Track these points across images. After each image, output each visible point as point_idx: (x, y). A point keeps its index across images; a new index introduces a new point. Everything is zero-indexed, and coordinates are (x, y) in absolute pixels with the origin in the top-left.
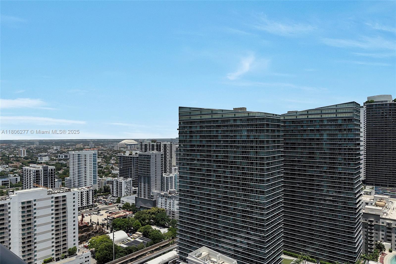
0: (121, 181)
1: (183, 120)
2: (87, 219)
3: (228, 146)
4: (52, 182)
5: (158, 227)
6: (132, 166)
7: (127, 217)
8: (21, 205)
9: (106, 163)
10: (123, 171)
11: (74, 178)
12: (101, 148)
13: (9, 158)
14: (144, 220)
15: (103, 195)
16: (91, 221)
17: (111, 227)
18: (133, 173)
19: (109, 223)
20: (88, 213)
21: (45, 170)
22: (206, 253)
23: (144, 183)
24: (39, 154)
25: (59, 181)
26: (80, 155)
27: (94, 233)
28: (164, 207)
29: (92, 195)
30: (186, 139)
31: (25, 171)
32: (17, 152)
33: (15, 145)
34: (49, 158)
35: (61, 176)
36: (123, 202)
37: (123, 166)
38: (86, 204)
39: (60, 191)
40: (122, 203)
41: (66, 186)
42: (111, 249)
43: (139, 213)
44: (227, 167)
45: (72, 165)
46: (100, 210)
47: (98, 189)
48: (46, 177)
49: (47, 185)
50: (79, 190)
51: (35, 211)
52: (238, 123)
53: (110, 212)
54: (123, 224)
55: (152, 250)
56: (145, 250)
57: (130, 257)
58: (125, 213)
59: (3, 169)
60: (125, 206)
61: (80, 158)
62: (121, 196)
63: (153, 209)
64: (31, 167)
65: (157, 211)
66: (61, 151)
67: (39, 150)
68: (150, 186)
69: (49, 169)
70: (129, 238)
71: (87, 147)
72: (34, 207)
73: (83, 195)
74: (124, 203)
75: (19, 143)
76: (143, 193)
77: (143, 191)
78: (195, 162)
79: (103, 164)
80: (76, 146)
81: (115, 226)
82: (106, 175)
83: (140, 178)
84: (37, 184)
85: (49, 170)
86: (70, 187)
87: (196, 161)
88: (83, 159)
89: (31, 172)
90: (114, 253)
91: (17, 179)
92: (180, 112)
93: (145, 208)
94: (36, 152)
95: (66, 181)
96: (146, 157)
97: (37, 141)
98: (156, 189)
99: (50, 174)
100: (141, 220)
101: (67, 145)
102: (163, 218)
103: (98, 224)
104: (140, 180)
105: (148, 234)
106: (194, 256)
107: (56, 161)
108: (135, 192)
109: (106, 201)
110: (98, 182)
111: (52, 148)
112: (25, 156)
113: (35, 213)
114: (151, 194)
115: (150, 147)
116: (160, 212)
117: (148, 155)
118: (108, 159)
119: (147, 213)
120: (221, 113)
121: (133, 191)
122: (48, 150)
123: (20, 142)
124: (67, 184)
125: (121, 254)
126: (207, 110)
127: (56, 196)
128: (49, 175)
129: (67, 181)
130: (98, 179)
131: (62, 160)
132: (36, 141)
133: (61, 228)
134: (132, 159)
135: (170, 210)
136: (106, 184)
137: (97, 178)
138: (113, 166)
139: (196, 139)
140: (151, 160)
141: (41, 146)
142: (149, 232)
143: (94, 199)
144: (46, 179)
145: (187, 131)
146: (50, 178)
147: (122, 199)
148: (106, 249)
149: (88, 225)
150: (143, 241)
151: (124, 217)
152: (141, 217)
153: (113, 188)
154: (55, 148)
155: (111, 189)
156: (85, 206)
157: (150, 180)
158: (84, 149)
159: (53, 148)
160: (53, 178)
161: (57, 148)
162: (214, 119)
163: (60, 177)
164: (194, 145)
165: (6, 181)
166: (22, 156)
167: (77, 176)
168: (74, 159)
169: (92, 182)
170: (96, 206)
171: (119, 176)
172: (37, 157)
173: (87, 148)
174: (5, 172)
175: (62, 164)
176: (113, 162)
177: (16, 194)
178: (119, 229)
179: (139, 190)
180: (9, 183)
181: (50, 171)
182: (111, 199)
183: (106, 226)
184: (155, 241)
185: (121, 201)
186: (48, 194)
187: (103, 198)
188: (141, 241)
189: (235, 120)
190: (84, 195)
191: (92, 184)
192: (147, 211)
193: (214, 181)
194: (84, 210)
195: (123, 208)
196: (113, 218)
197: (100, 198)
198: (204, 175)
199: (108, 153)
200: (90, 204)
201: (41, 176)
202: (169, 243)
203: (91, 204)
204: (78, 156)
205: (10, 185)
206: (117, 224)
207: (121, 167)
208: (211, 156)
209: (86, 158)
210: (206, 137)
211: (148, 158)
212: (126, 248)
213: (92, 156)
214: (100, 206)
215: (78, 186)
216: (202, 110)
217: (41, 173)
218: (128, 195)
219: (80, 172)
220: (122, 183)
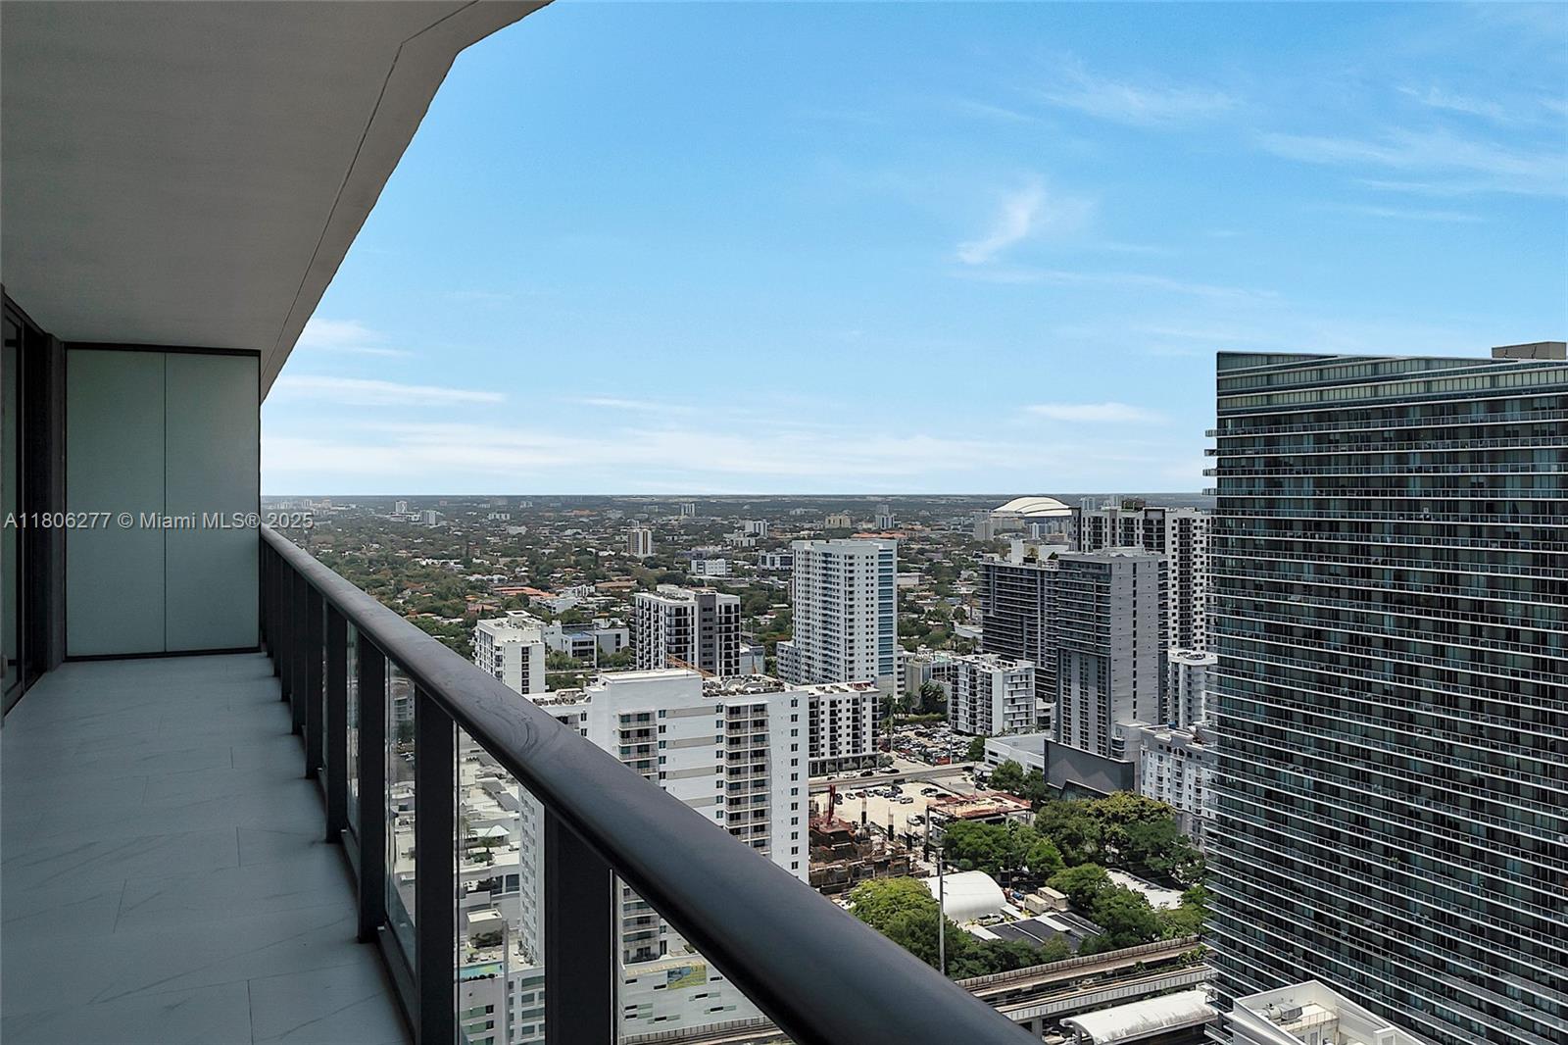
0: (990, 668)
1: (1238, 412)
2: (849, 811)
3: (1460, 531)
4: (728, 656)
5: (1136, 880)
6: (1036, 611)
7: (1008, 820)
8: (618, 726)
9: (937, 594)
10: (1001, 628)
11: (809, 644)
12: (920, 531)
13: (597, 562)
14: (1075, 840)
15: (918, 721)
16: (864, 821)
17: (940, 854)
18: (1039, 638)
19: (935, 837)
20: (857, 786)
21: (705, 610)
22: (1324, 1010)
23: (1083, 684)
24: (693, 549)
25: (756, 654)
26: (830, 555)
27: (872, 868)
28: (1170, 796)
29: (874, 717)
30: (1250, 493)
31: (642, 607)
32: (625, 538)
33: (618, 514)
34: (727, 564)
35: (764, 635)
36: (993, 758)
37: (1000, 607)
38: (848, 751)
39: (745, 687)
40: (990, 762)
41: (780, 673)
42: (933, 938)
43: (1056, 809)
44: (1454, 628)
45: (803, 595)
46: (902, 781)
47: (900, 696)
48: (707, 633)
49: (711, 663)
50: (826, 692)
51: (661, 752)
52: (1514, 418)
53: (941, 791)
54: (987, 845)
55: (1104, 972)
56: (1071, 967)
57: (1004, 981)
58: (1000, 804)
59: (579, 600)
60: (1000, 776)
61: (831, 569)
62: (988, 733)
63: (1118, 801)
64: (661, 594)
65: (1135, 812)
66: (770, 541)
67: (696, 534)
68: (1107, 701)
69: (720, 606)
70: (1011, 909)
71: (865, 527)
72: (660, 737)
73: (839, 715)
74: (999, 762)
75: (633, 507)
76: (1076, 727)
77: (1075, 716)
78: (1294, 600)
79: (926, 598)
80: (827, 520)
81: (954, 849)
82: (933, 644)
83: (1065, 660)
84: (680, 657)
85: (718, 610)
86: (796, 680)
87: (1299, 597)
88: (842, 574)
89: (661, 614)
90: (942, 955)
91: (618, 636)
92: (1224, 374)
93: (1085, 792)
94: (685, 541)
95: (779, 653)
96: (1091, 570)
97: (690, 500)
98: (1135, 713)
99: (720, 623)
100: (1063, 839)
101: (793, 516)
102: (1162, 842)
103: (891, 836)
104: (1065, 670)
105: (1089, 902)
106: (1259, 1015)
107: (751, 576)
108: (1044, 723)
109: (926, 747)
110: (899, 666)
111: (739, 528)
112: (650, 554)
113: (663, 760)
114: (1114, 733)
115: (1114, 528)
116: (1148, 816)
117: (1100, 566)
118: (947, 579)
119: (1090, 815)
120: (1421, 376)
121: (1039, 718)
122: (725, 535)
123: (634, 503)
124: (784, 668)
125: (969, 964)
126: (1350, 360)
127: (732, 705)
128: (720, 628)
129: (784, 655)
130: (900, 655)
131: (773, 575)
132: (685, 499)
133: (749, 825)
134: (1035, 581)
135: (1199, 812)
136: (931, 679)
137: (894, 649)
138: (965, 607)
139: (1298, 499)
140: (1114, 584)
141: (705, 520)
142: (1094, 895)
143: (883, 734)
144: (708, 642)
145: (1257, 460)
146: (723, 638)
147: (990, 745)
148: (913, 934)
149: (853, 832)
150: (1068, 928)
151: (996, 819)
152: (1064, 827)
153: (956, 697)
154: (750, 527)
155: (950, 701)
156: (847, 760)
157: (1107, 672)
158: (855, 535)
159: (742, 528)
160: (731, 640)
161: (757, 525)
162: (1387, 401)
163: (764, 640)
164: (1289, 525)
165: (585, 644)
166: (638, 556)
167: (821, 638)
168: (809, 573)
169: (876, 664)
170: (888, 762)
171: (981, 650)
172: (689, 559)
173: (865, 530)
174: (586, 609)
175: (770, 588)
176: (963, 590)
177: (604, 684)
178: (970, 863)
179: (1062, 713)
180: (593, 650)
181: (723, 614)
182: (948, 739)
183: (921, 845)
184: (1117, 937)
185: (987, 753)
186: (705, 695)
187: (916, 734)
188: (1061, 927)
189: (1494, 407)
190: (844, 715)
191: (876, 672)
192: (1089, 806)
193: (1386, 692)
194: (842, 775)
195: (996, 783)
196: (951, 817)
197: (903, 734)
198: (1335, 659)
199: (947, 555)
200: (864, 753)
201: (693, 629)
202: (1184, 955)
203: (869, 752)
204: (824, 559)
205: (598, 659)
206: (961, 845)
207: (991, 612)
208: (1369, 577)
209: (851, 568)
210: (1343, 486)
211: (1097, 577)
212: (992, 946)
213: (876, 561)
214: (903, 766)
215: (824, 677)
216: (1325, 363)
217: (693, 619)
218: (1016, 732)
219: (831, 623)
220: (991, 678)
